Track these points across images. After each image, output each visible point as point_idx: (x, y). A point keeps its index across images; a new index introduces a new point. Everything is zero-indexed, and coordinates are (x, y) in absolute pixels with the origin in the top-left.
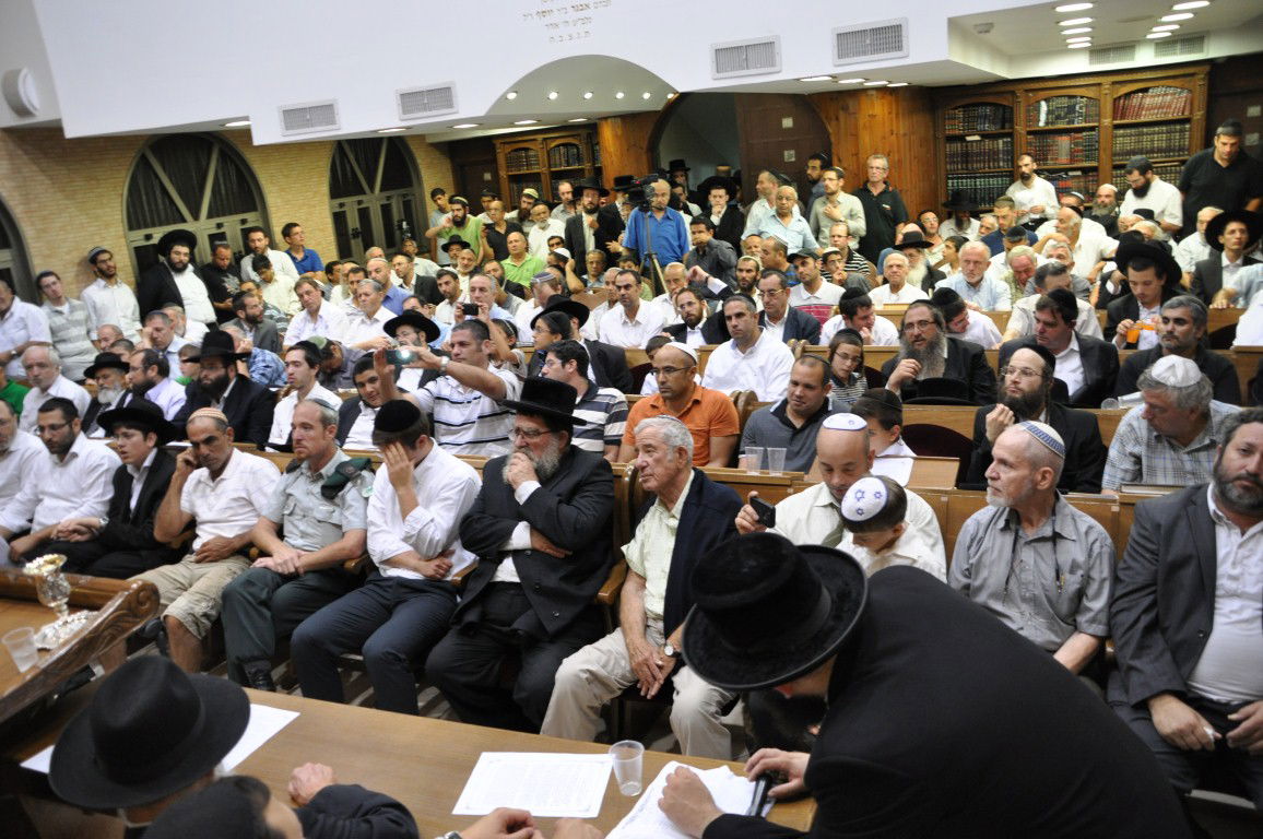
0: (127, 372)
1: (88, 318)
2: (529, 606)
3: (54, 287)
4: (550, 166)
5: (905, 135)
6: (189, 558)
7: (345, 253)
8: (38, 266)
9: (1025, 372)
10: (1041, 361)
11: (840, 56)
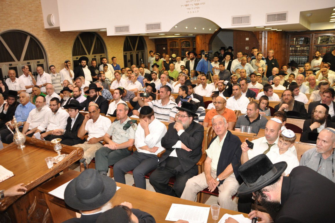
0: (71, 92)
1: (61, 78)
2: (180, 164)
3: (54, 70)
4: (181, 47)
5: (280, 44)
6: (86, 142)
7: (126, 66)
8: (50, 64)
9: (320, 112)
10: (325, 109)
11: (268, 21)
